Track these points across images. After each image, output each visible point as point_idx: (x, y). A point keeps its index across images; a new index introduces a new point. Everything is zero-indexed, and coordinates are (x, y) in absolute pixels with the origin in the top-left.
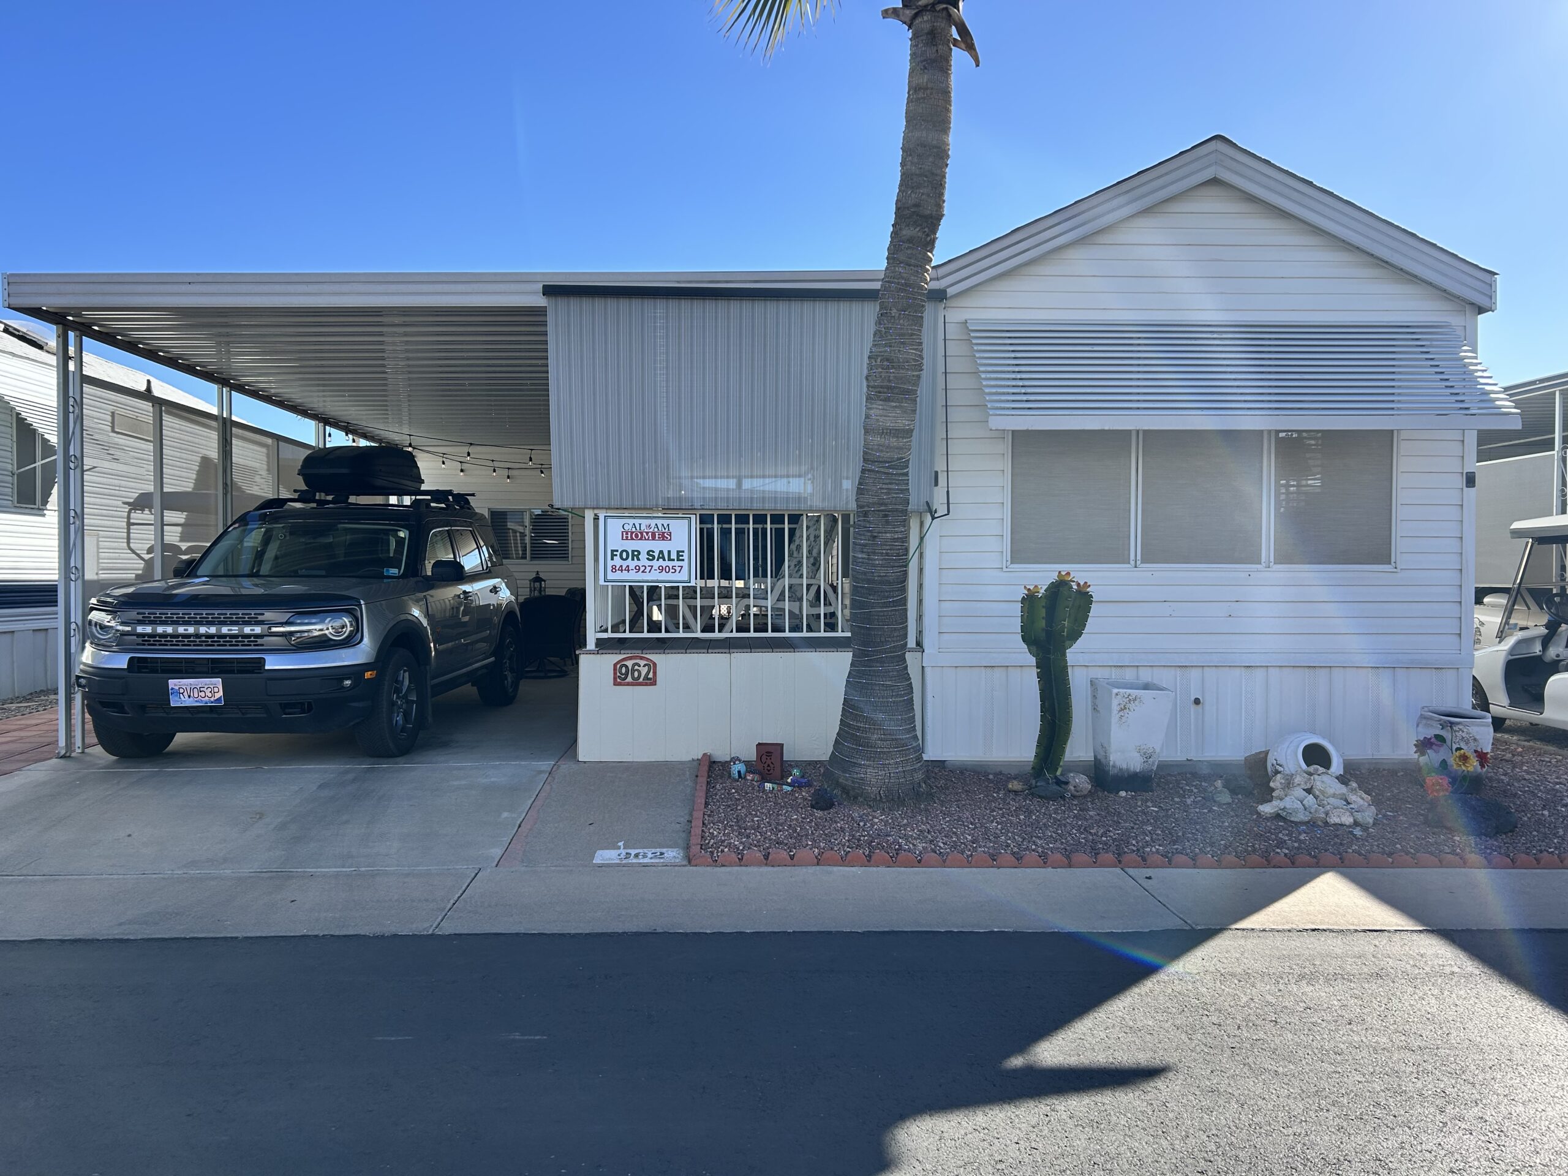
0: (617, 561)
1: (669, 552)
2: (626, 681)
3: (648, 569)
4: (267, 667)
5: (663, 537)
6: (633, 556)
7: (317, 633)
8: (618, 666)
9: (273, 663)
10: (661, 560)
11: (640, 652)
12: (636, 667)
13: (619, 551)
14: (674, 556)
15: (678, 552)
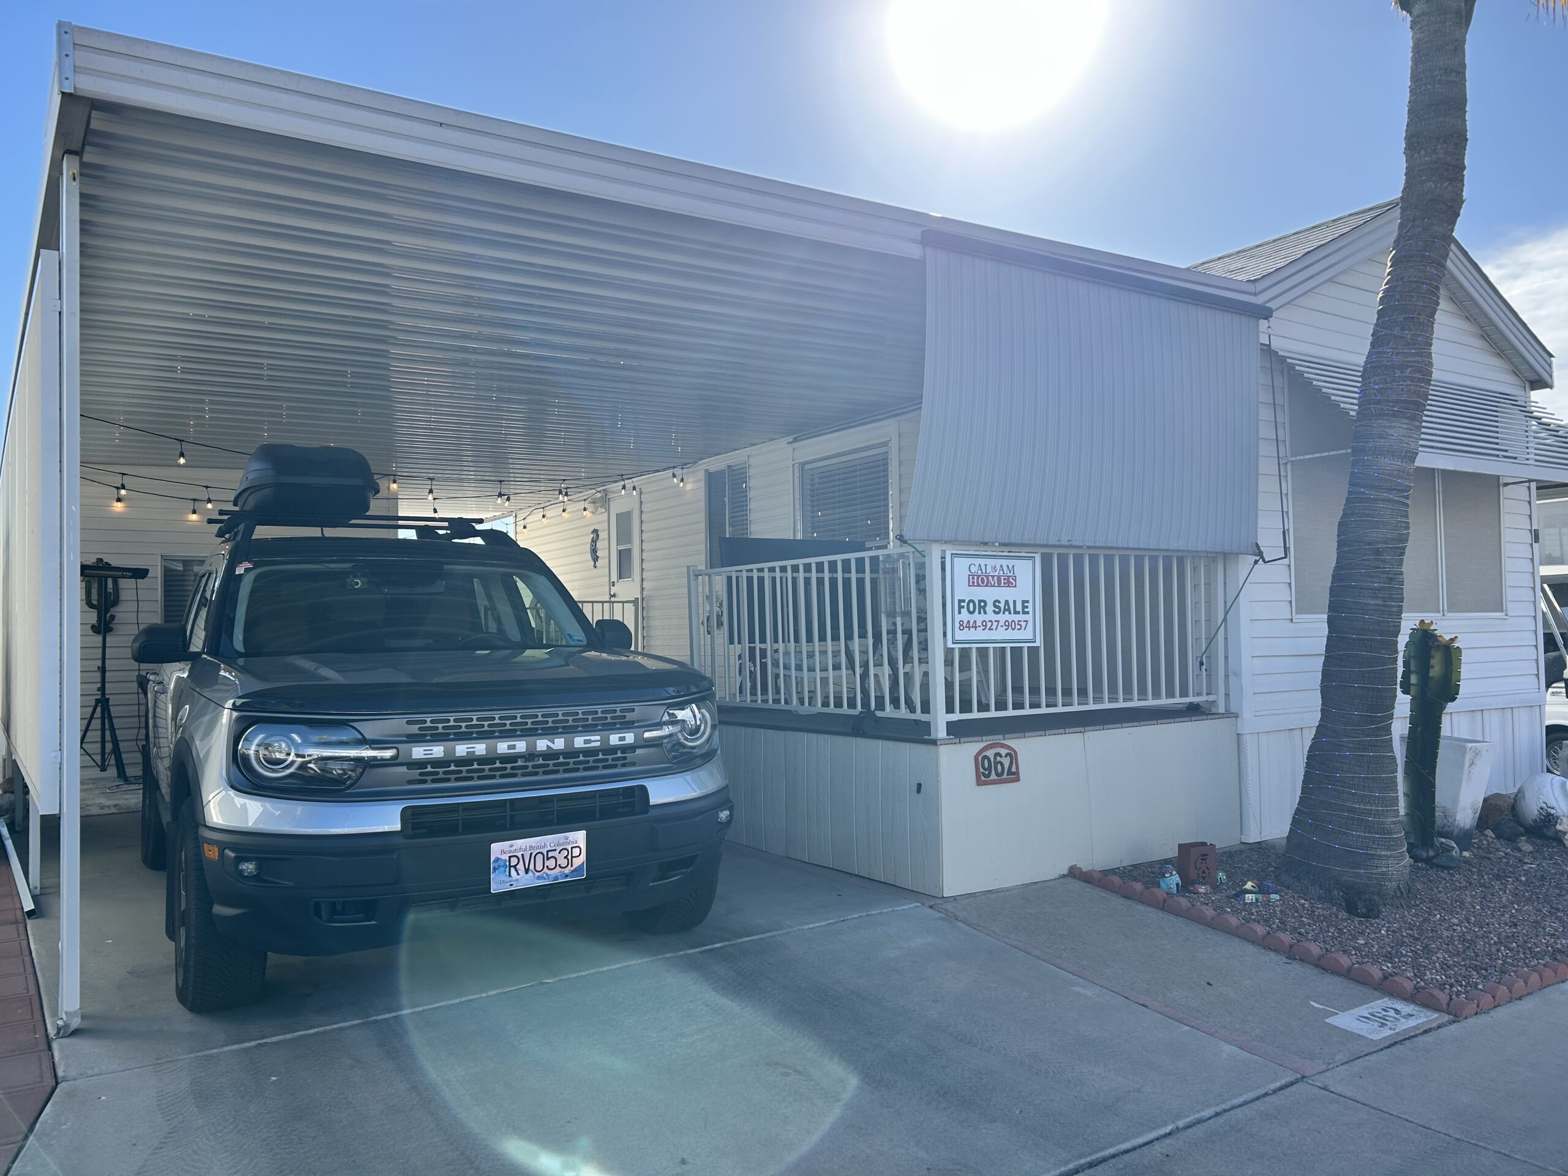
0: (965, 616)
1: (1015, 602)
2: (991, 778)
3: (995, 624)
4: (652, 802)
5: (1009, 584)
6: (980, 607)
8: (980, 758)
9: (659, 793)
10: (1007, 613)
11: (1001, 737)
12: (998, 759)
13: (966, 601)
14: (1019, 608)
15: (1024, 602)
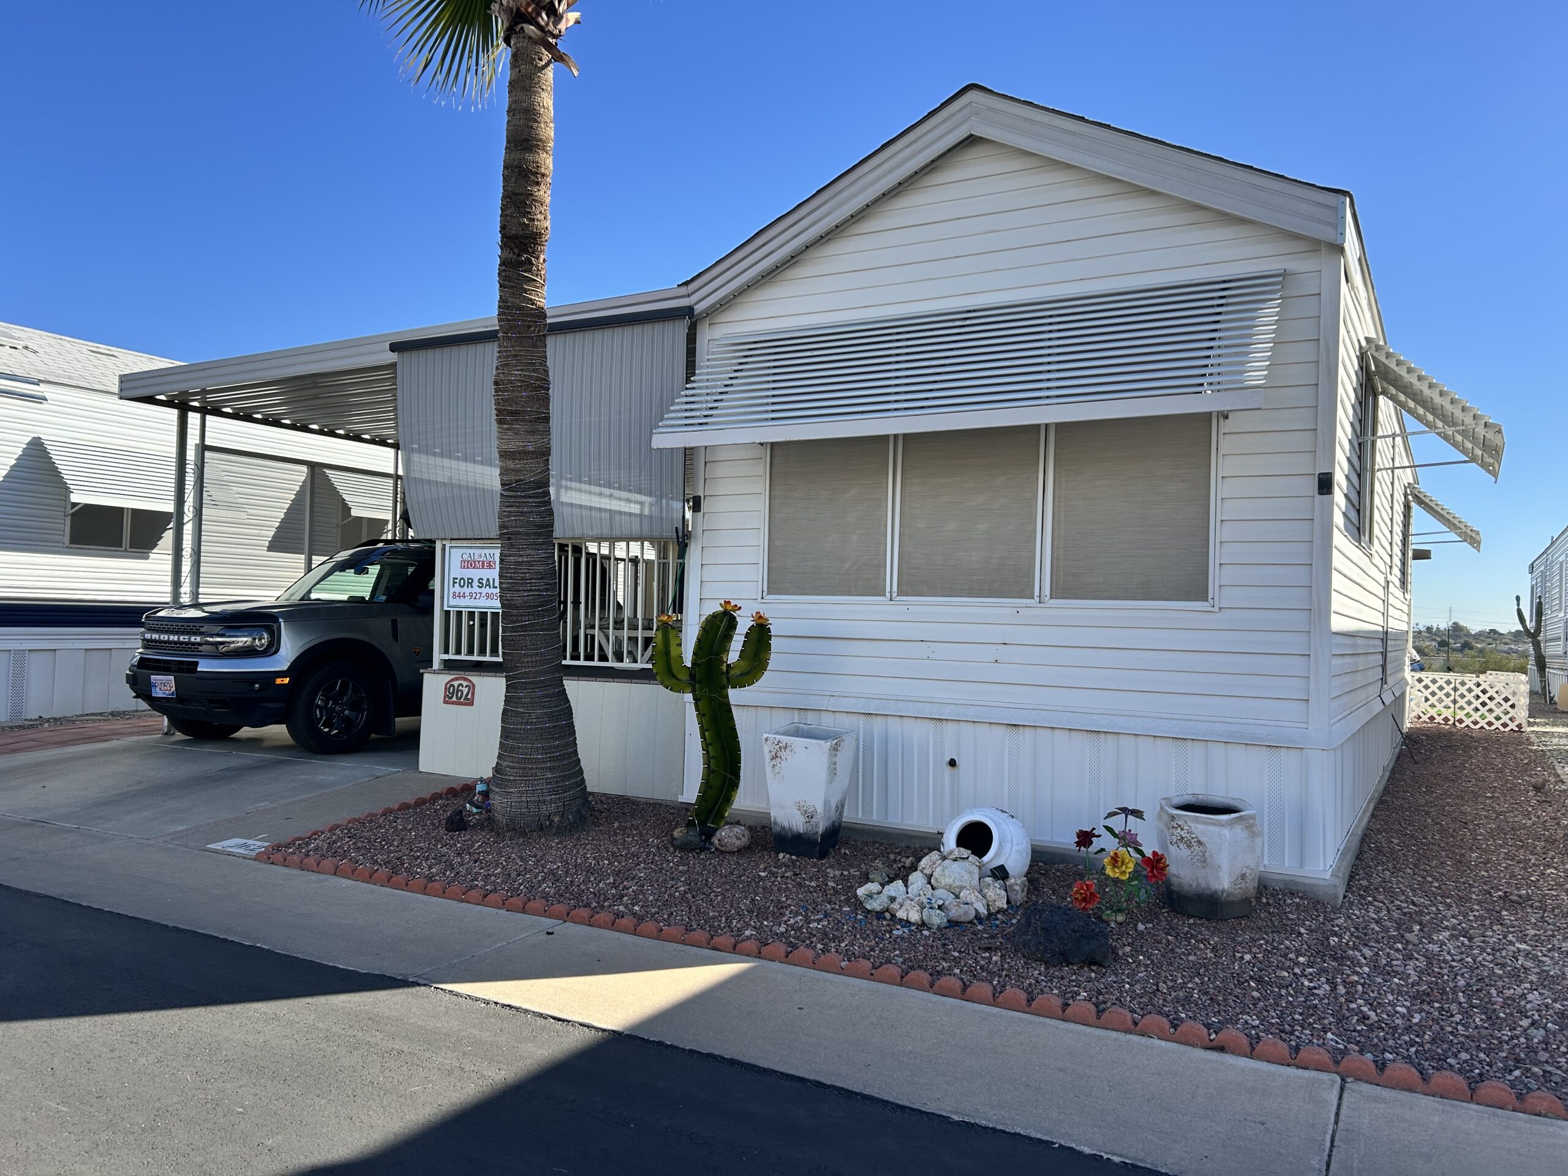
0: (457, 589)
3: (478, 595)
4: (199, 669)
5: (490, 566)
6: (468, 583)
7: (240, 644)
9: (205, 666)
10: (488, 587)
11: (466, 673)
13: (459, 579)
